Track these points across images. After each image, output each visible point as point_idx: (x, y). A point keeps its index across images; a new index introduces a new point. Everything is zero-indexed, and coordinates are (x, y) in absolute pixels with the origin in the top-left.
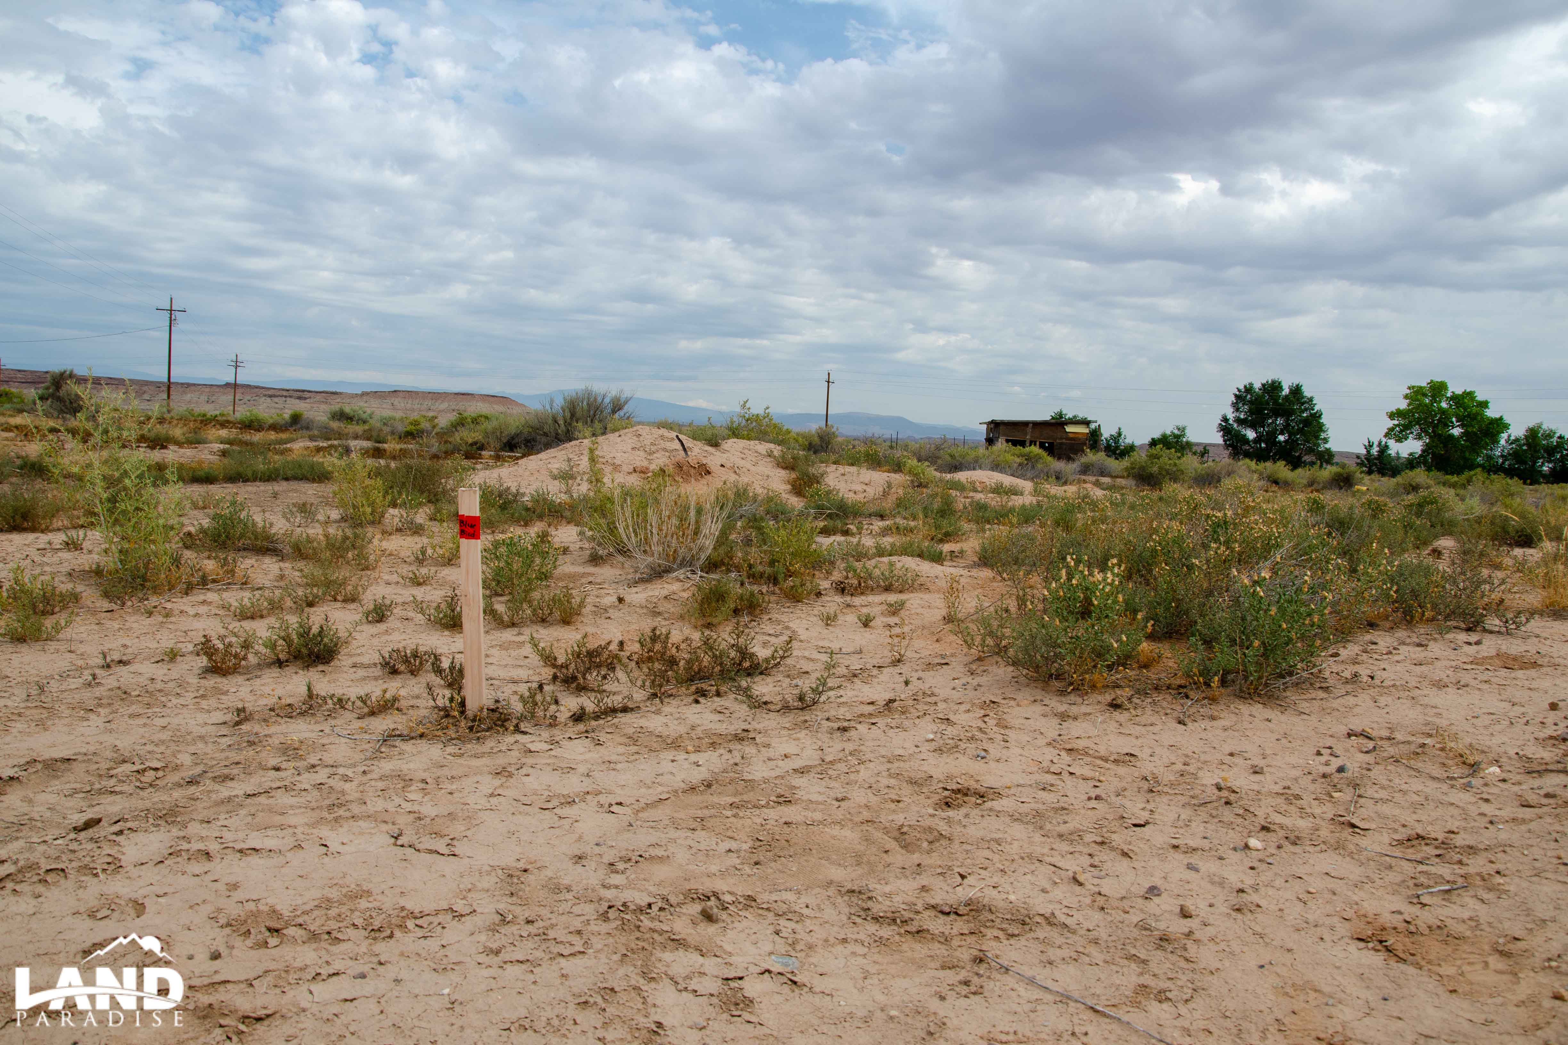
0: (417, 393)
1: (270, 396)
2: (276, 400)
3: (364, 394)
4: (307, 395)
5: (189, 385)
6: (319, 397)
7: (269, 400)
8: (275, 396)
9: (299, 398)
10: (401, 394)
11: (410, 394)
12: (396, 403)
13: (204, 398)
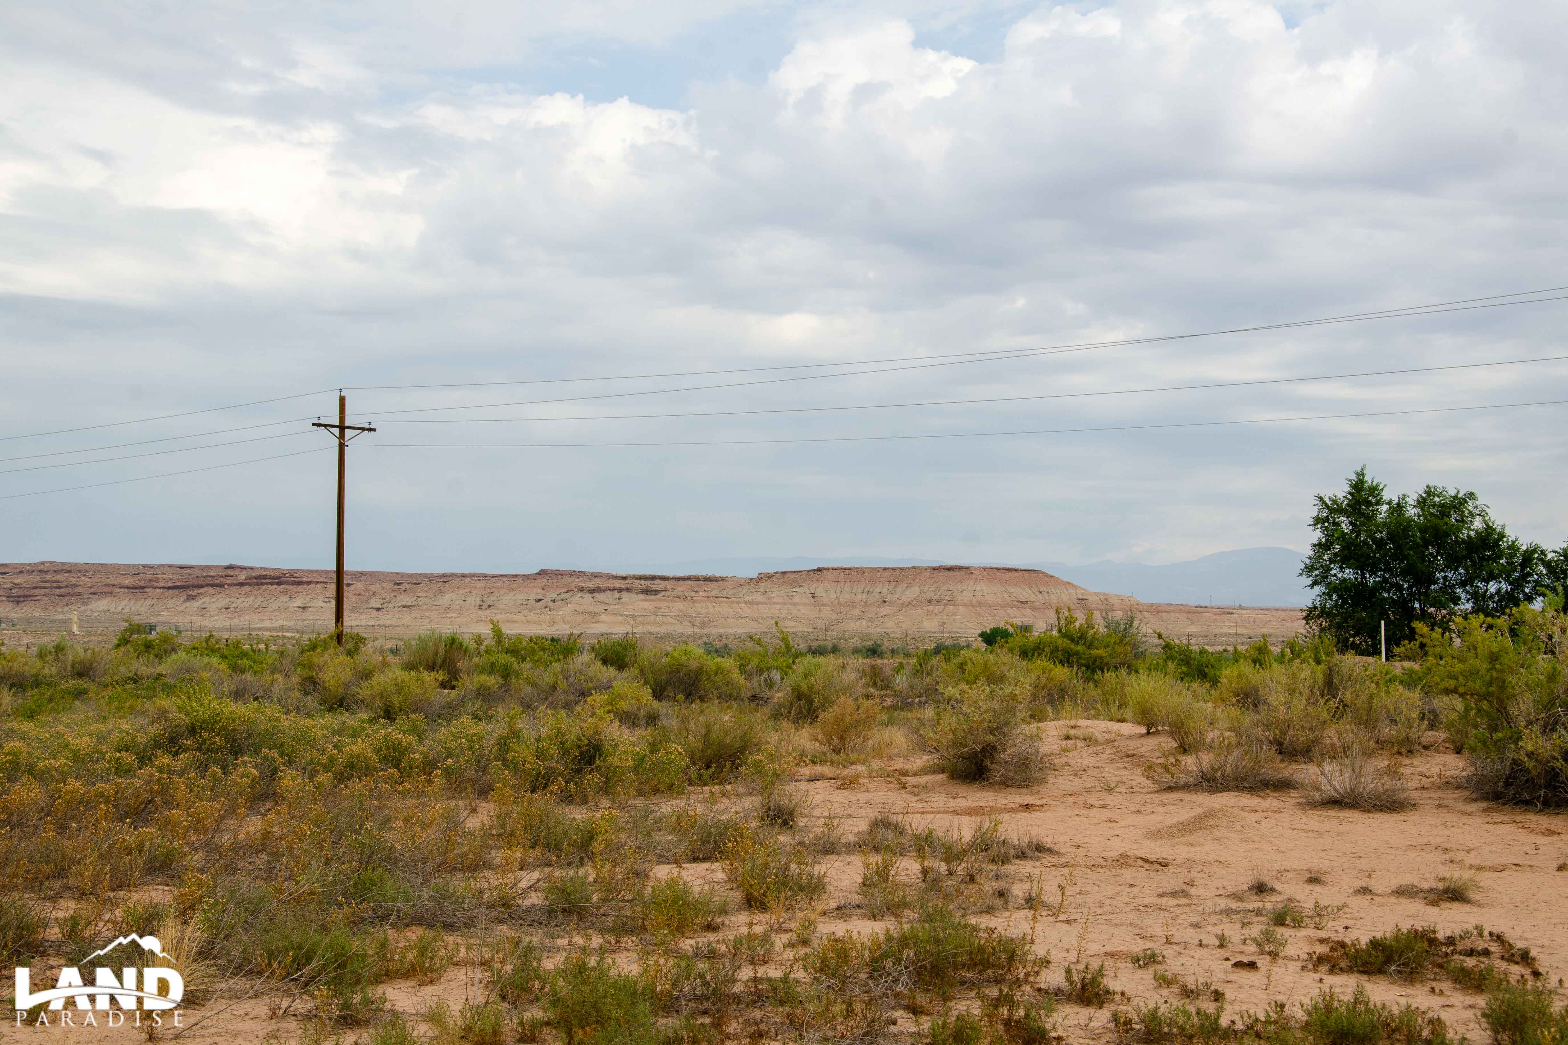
0: (860, 571)
1: (592, 591)
2: (601, 597)
4: (659, 585)
5: (445, 579)
6: (681, 588)
7: (588, 597)
8: (599, 590)
9: (647, 591)
10: (830, 575)
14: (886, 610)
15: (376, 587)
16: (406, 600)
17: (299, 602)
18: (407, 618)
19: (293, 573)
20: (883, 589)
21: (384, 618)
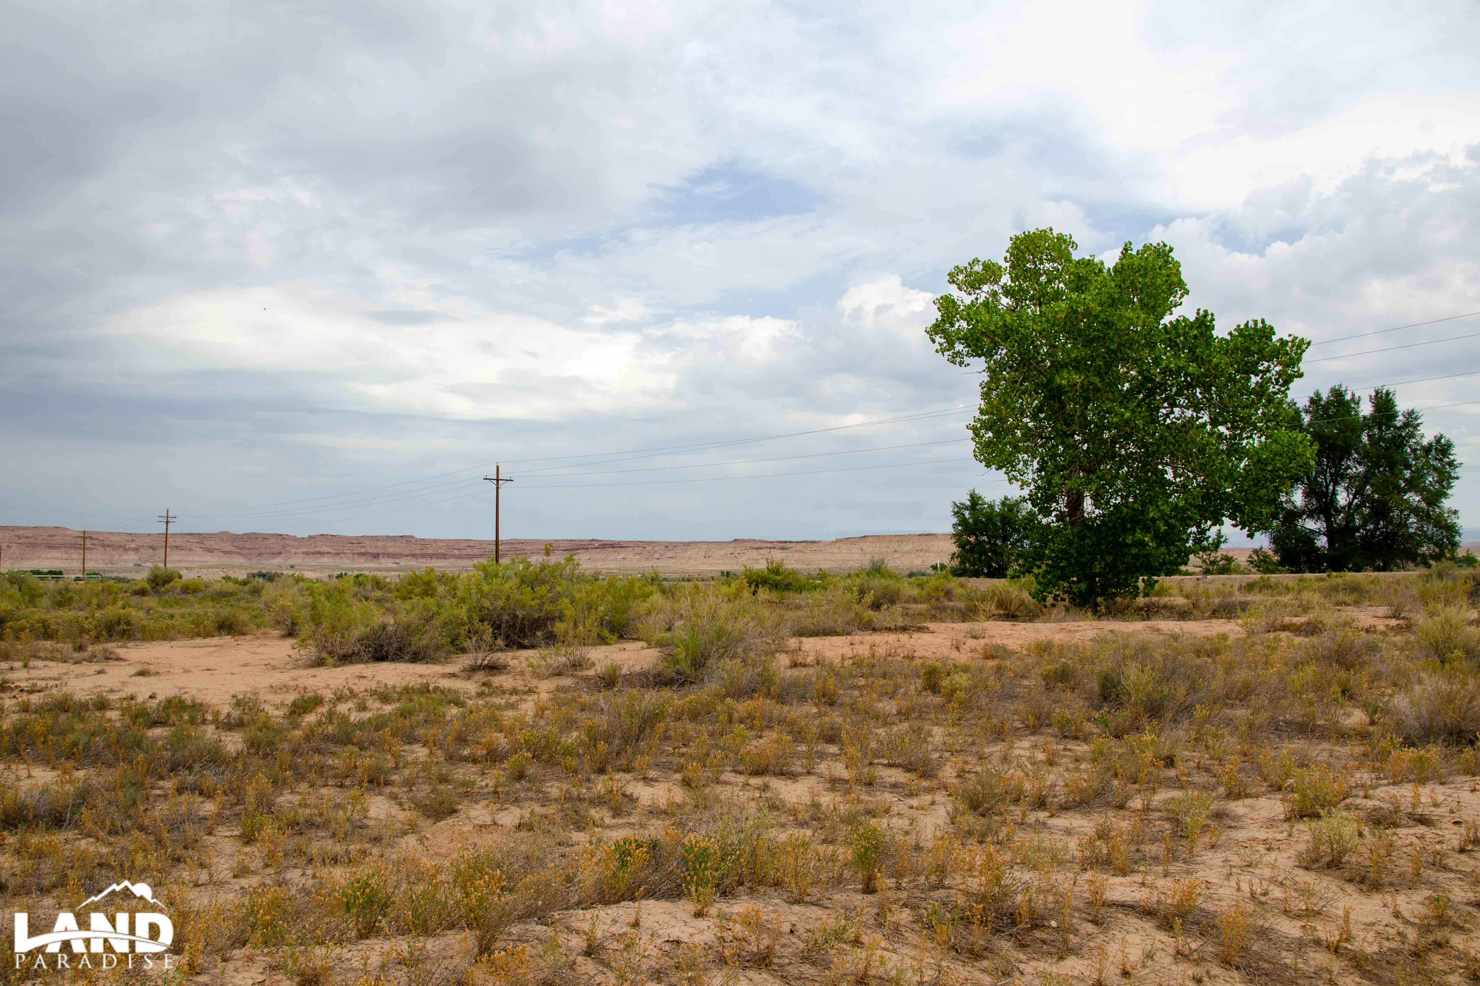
0: (884, 537)
1: (757, 549)
2: (762, 551)
3: (838, 541)
4: (788, 545)
5: (689, 544)
6: (799, 547)
7: (755, 552)
8: (760, 548)
9: (783, 548)
10: (870, 539)
11: (878, 538)
12: (865, 547)
13: (702, 554)
14: (897, 555)
15: (657, 548)
16: (671, 554)
17: (622, 556)
18: (671, 562)
19: (619, 543)
20: (895, 545)
21: (660, 563)
